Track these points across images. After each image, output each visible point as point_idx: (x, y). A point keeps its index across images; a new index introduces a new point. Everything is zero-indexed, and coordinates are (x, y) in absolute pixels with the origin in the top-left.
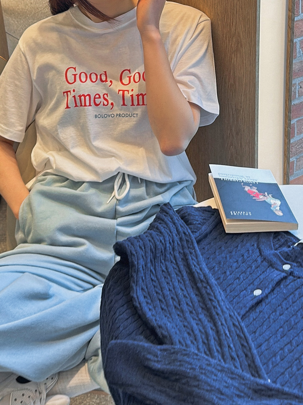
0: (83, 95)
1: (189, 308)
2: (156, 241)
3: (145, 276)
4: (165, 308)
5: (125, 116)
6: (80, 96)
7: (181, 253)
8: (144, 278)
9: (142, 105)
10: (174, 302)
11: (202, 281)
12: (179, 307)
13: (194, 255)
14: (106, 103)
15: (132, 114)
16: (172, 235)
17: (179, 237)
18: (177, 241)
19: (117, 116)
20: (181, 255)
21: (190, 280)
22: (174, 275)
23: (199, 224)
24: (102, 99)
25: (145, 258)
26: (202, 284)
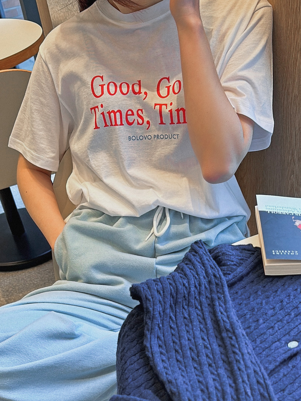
0: (113, 111)
1: (209, 360)
2: (178, 284)
3: (163, 324)
4: (181, 359)
5: (164, 138)
6: (109, 113)
7: (209, 298)
8: (161, 325)
9: (183, 123)
10: (192, 353)
11: (227, 330)
12: (197, 359)
13: (222, 301)
14: (140, 121)
15: (172, 135)
16: (199, 278)
17: (207, 280)
18: (205, 284)
19: (154, 137)
20: (208, 300)
21: (214, 328)
22: (196, 323)
23: (235, 265)
24: (136, 117)
25: (163, 303)
26: (227, 334)
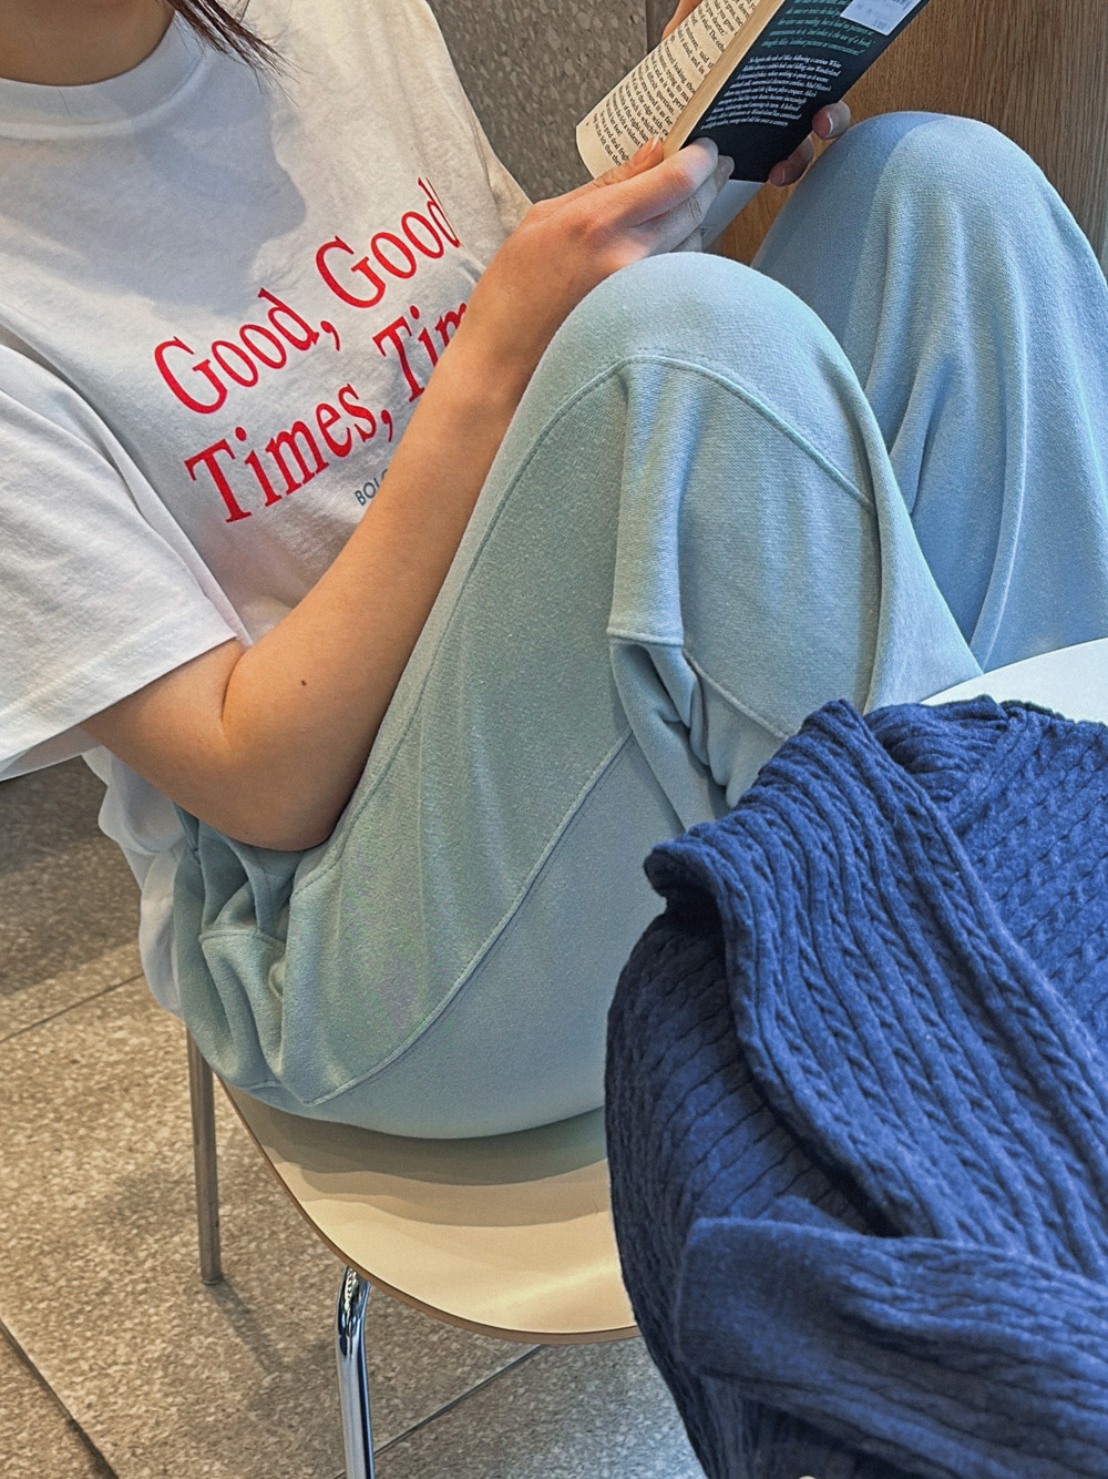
1: (968, 1088)
2: (810, 846)
3: (784, 972)
4: (877, 1089)
6: (274, 447)
7: (906, 885)
8: (781, 978)
10: (908, 1069)
11: (1004, 988)
12: (927, 1086)
13: (959, 892)
18: (884, 840)
20: (906, 891)
21: (953, 983)
25: (778, 906)
